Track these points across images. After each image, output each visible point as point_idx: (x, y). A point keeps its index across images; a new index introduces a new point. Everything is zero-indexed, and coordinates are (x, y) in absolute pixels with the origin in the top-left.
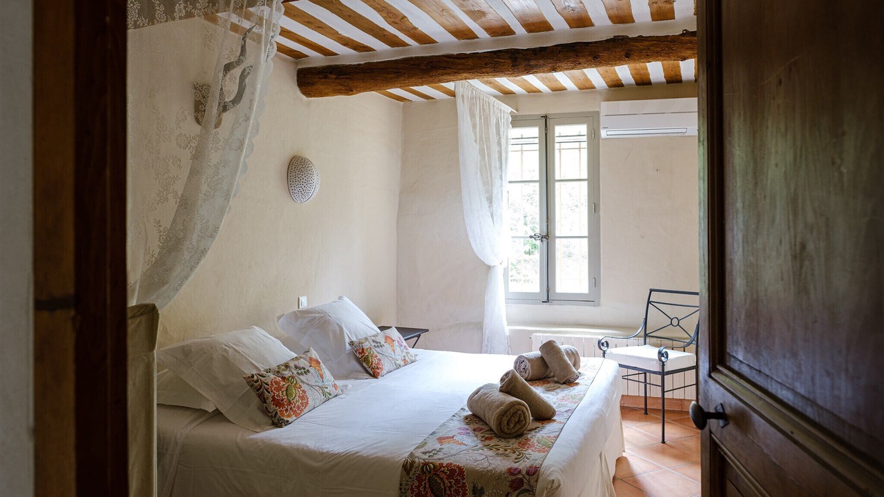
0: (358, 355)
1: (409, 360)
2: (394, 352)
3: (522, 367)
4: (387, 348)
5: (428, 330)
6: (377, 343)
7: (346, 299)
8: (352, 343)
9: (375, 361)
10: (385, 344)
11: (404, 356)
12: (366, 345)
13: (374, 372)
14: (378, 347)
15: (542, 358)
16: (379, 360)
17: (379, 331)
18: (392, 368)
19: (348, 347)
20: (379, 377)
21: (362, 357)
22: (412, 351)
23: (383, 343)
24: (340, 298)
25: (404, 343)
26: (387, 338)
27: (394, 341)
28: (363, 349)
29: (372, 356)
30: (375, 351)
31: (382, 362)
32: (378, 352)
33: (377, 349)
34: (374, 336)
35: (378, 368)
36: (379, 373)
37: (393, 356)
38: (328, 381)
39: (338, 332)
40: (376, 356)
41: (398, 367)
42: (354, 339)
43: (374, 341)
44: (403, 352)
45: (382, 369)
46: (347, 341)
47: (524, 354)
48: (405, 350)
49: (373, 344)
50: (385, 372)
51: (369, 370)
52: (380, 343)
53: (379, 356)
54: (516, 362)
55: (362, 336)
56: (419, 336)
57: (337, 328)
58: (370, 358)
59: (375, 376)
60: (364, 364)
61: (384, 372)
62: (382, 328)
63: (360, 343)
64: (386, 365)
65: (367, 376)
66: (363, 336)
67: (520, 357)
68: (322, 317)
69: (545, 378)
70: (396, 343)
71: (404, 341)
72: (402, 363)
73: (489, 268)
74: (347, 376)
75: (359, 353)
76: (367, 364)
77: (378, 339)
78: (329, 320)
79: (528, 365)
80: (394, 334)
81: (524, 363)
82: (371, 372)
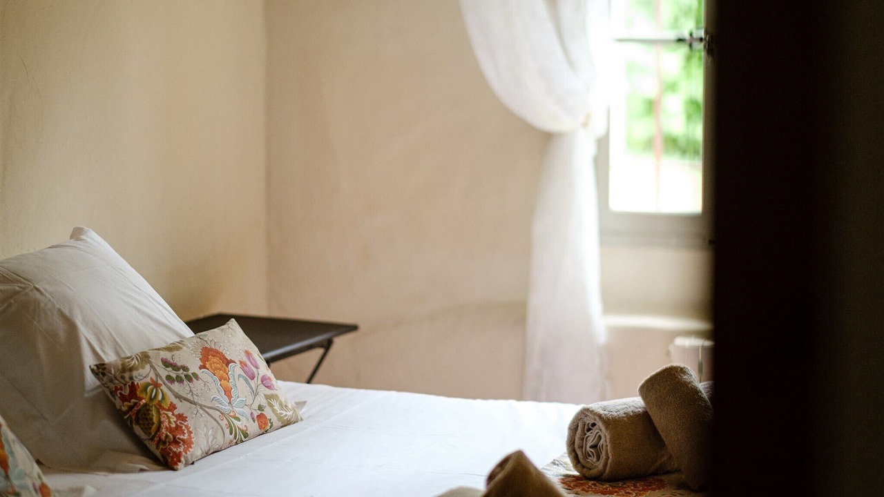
0: (118, 402)
1: (274, 419)
2: (230, 397)
3: (591, 440)
4: (207, 386)
5: (353, 328)
6: (175, 367)
7: (94, 238)
8: (101, 370)
9: (169, 420)
10: (199, 372)
11: (260, 408)
12: (143, 375)
13: (165, 453)
14: (180, 380)
15: (643, 418)
16: (181, 417)
17: (188, 333)
18: (220, 441)
19: (90, 379)
20: (180, 465)
21: (131, 408)
22: (290, 391)
23: (194, 367)
24: (77, 234)
25: (264, 370)
26: (208, 354)
27: (228, 362)
28: (133, 387)
29: (159, 407)
30: (168, 393)
31: (190, 423)
32: (177, 396)
33: (176, 387)
34: (169, 349)
35: (176, 442)
36: (178, 456)
37: (226, 408)
38: (23, 475)
39: (62, 335)
40: (172, 407)
41: (242, 437)
42: (110, 358)
43: (166, 364)
44: (255, 394)
45: (188, 444)
46: (89, 361)
47: (597, 406)
48: (263, 390)
49: (164, 372)
50: (199, 453)
51: (152, 446)
52: (185, 368)
53: (181, 408)
54: (574, 428)
55: (132, 349)
56: (327, 345)
57: (60, 326)
58: (154, 413)
59: (166, 460)
60: (138, 430)
61: (196, 451)
62: (198, 325)
63: (126, 369)
64: (202, 431)
65: (142, 462)
66: (138, 348)
67: (585, 412)
68: (15, 293)
69: (655, 474)
70: (235, 370)
71: (262, 364)
72: (253, 427)
73: (547, 140)
74: (88, 464)
75: (123, 398)
76: (146, 429)
77: (180, 358)
78: (37, 303)
79: (606, 437)
80: (234, 340)
81: (595, 430)
82: (158, 453)
